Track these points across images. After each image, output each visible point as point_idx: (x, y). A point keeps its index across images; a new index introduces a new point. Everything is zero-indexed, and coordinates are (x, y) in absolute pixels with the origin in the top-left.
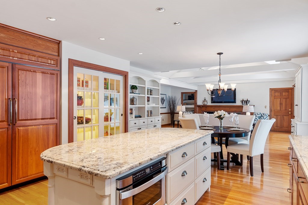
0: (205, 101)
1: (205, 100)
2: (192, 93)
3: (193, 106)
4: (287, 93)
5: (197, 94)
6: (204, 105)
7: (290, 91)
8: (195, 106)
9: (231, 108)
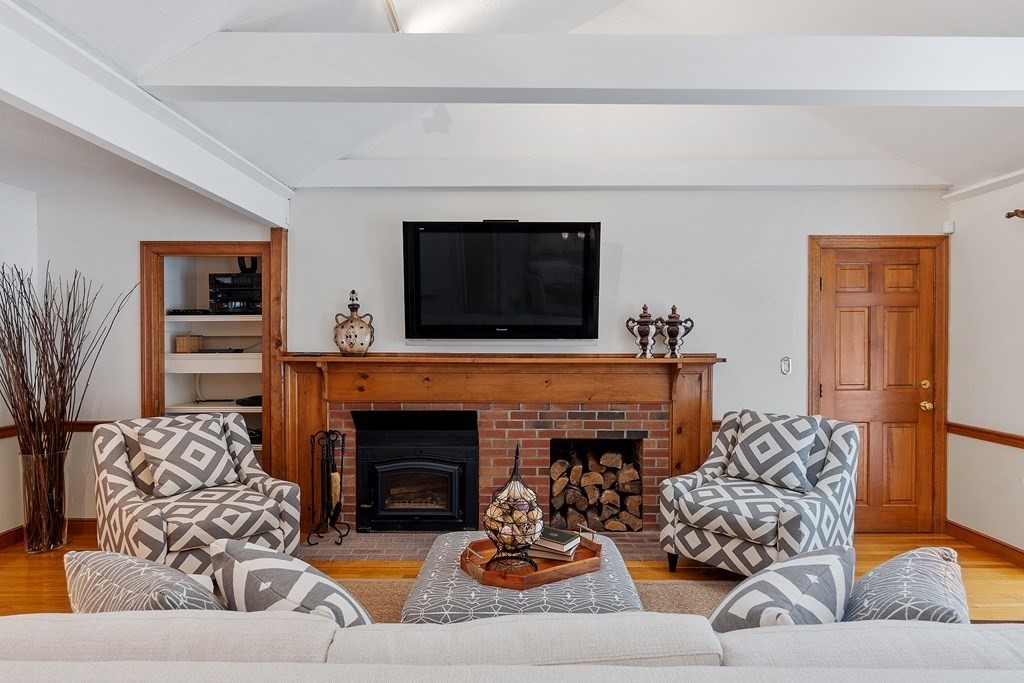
0: (350, 320)
1: (354, 308)
2: (248, 253)
3: (250, 363)
4: (907, 275)
5: (282, 257)
6: (345, 354)
7: (926, 255)
8: (267, 363)
9: (553, 377)
